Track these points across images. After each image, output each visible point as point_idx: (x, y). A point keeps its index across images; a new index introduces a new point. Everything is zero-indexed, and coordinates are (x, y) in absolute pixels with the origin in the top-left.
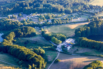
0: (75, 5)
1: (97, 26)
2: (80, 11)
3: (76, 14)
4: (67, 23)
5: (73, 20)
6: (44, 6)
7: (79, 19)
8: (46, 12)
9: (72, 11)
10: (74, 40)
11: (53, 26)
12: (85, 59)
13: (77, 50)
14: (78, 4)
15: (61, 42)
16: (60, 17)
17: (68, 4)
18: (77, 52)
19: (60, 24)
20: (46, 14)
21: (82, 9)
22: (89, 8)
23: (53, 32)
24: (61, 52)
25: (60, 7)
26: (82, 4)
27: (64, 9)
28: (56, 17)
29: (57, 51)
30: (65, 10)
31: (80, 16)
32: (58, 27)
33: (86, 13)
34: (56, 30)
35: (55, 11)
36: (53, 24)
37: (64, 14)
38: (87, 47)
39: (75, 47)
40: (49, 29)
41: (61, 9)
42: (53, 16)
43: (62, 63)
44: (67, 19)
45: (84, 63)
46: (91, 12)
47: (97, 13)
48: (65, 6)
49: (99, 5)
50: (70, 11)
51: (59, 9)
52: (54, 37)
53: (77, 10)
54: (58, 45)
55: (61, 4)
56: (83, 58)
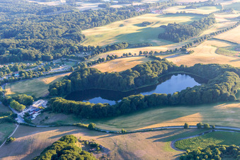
0: (58, 47)
1: (82, 77)
2: (64, 56)
3: (59, 61)
4: (41, 76)
5: (52, 70)
6: (11, 52)
7: (61, 68)
8: (14, 62)
9: (52, 57)
10: (47, 102)
11: (20, 82)
12: (54, 132)
13: (47, 118)
14: (62, 46)
15: (24, 107)
16: (34, 67)
17: (47, 47)
18: (46, 122)
19: (29, 78)
20: (12, 65)
21: (67, 53)
22: (78, 50)
23: (18, 91)
24: (21, 124)
25: (35, 52)
26: (68, 46)
27: (40, 55)
28: (28, 68)
29: (15, 122)
30: (43, 57)
31: (63, 64)
32: (27, 84)
33: (72, 58)
34: (23, 87)
35: (27, 58)
36: (19, 79)
37: (41, 62)
38: (62, 111)
39: (45, 113)
40: (13, 87)
41: (37, 56)
42: (22, 67)
43: (17, 142)
44: (42, 70)
45: (50, 140)
46: (79, 56)
47: (87, 57)
48: (42, 51)
49: (92, 45)
50: (50, 57)
51: (33, 55)
52: (14, 101)
53: (60, 55)
54: (20, 112)
55: (37, 48)
56: (51, 131)
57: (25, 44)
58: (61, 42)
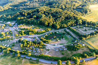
0: (68, 18)
9: (58, 27)
14: (70, 18)
17: (61, 17)
22: (81, 23)
26: (75, 18)
27: (52, 23)
41: (49, 24)
47: (86, 37)
48: (55, 20)
50: (56, 27)
57: (49, 12)
58: (72, 14)
